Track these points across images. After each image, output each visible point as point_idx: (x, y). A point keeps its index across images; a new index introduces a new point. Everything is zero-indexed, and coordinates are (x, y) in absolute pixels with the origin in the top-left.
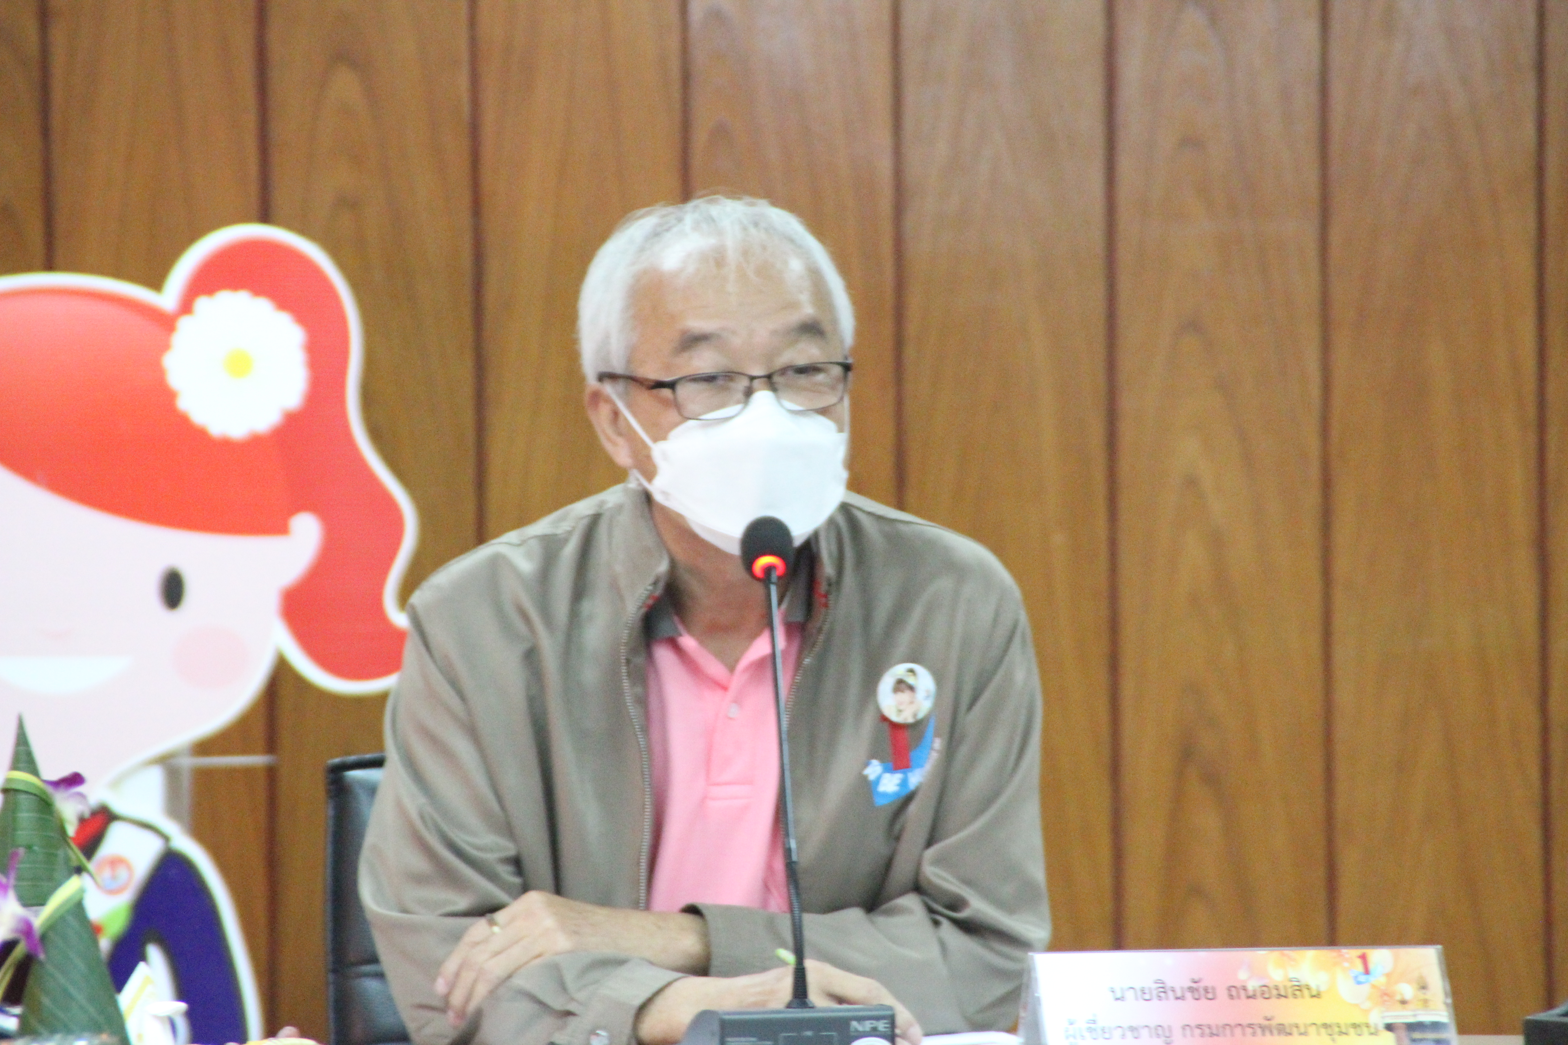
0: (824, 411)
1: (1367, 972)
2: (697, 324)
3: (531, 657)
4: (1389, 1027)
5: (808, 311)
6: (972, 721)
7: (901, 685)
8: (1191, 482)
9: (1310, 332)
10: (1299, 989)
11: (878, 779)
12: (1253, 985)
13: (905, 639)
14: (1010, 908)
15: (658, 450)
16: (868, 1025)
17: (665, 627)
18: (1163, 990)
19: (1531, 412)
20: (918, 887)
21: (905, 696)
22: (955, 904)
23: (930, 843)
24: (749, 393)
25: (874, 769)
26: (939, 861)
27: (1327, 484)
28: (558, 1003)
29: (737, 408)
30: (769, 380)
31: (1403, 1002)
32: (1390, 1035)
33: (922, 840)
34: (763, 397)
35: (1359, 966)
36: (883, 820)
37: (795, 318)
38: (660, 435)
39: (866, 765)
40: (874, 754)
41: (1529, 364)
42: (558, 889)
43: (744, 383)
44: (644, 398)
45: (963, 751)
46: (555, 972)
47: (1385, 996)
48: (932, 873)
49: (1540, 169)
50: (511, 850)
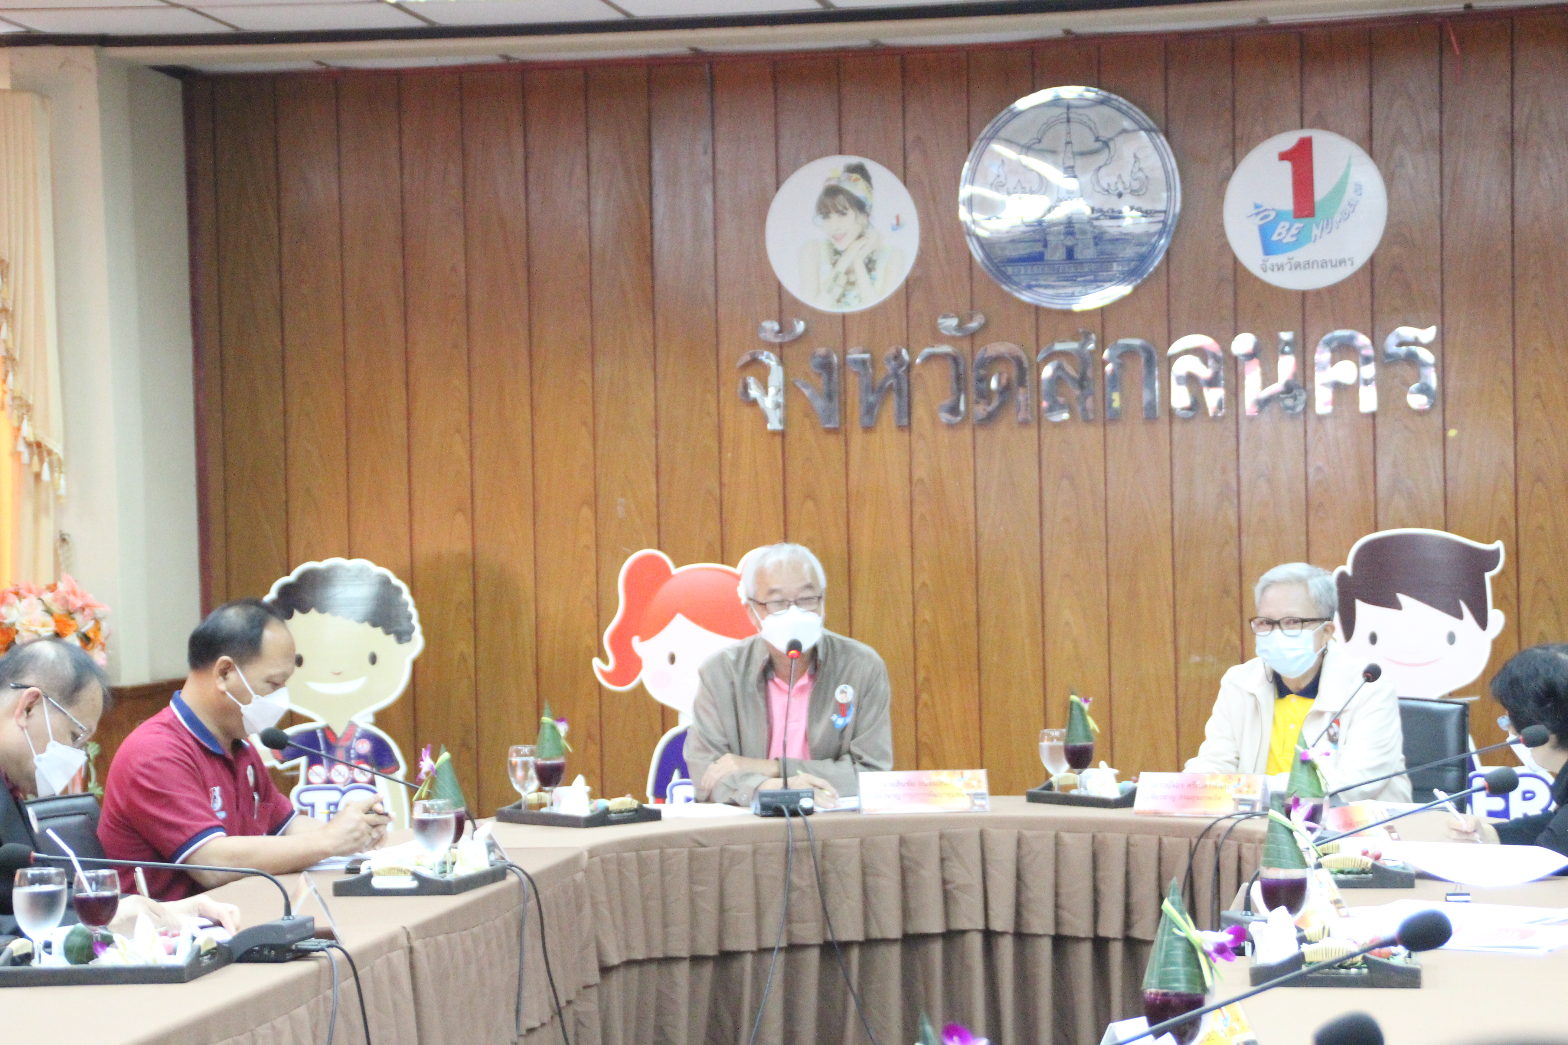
0: (814, 611)
1: (962, 777)
2: (774, 586)
3: (732, 684)
4: (968, 794)
5: (809, 581)
6: (865, 702)
7: (843, 692)
8: (1067, 624)
9: (1103, 578)
10: (941, 783)
11: (836, 721)
12: (926, 782)
13: (843, 680)
14: (878, 759)
15: (763, 623)
16: (805, 794)
17: (770, 675)
18: (899, 784)
19: (1171, 602)
20: (849, 752)
21: (844, 695)
22: (860, 758)
23: (852, 739)
24: (789, 606)
25: (834, 717)
26: (856, 745)
27: (1109, 625)
28: (733, 787)
29: (785, 610)
30: (796, 603)
31: (973, 787)
32: (968, 797)
33: (850, 738)
34: (793, 608)
35: (960, 776)
36: (838, 734)
37: (804, 583)
38: (763, 618)
39: (832, 715)
40: (835, 712)
41: (1171, 587)
42: (741, 754)
43: (788, 603)
44: (760, 607)
45: (862, 712)
46: (733, 778)
47: (968, 785)
48: (855, 750)
49: (1172, 528)
50: (726, 742)
